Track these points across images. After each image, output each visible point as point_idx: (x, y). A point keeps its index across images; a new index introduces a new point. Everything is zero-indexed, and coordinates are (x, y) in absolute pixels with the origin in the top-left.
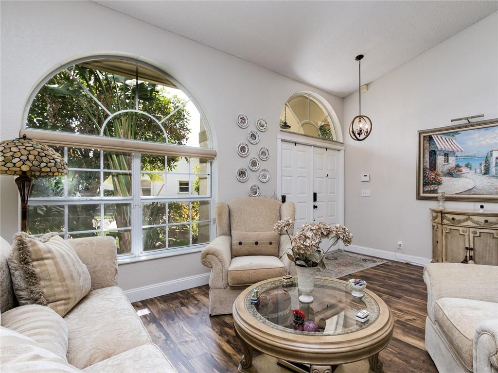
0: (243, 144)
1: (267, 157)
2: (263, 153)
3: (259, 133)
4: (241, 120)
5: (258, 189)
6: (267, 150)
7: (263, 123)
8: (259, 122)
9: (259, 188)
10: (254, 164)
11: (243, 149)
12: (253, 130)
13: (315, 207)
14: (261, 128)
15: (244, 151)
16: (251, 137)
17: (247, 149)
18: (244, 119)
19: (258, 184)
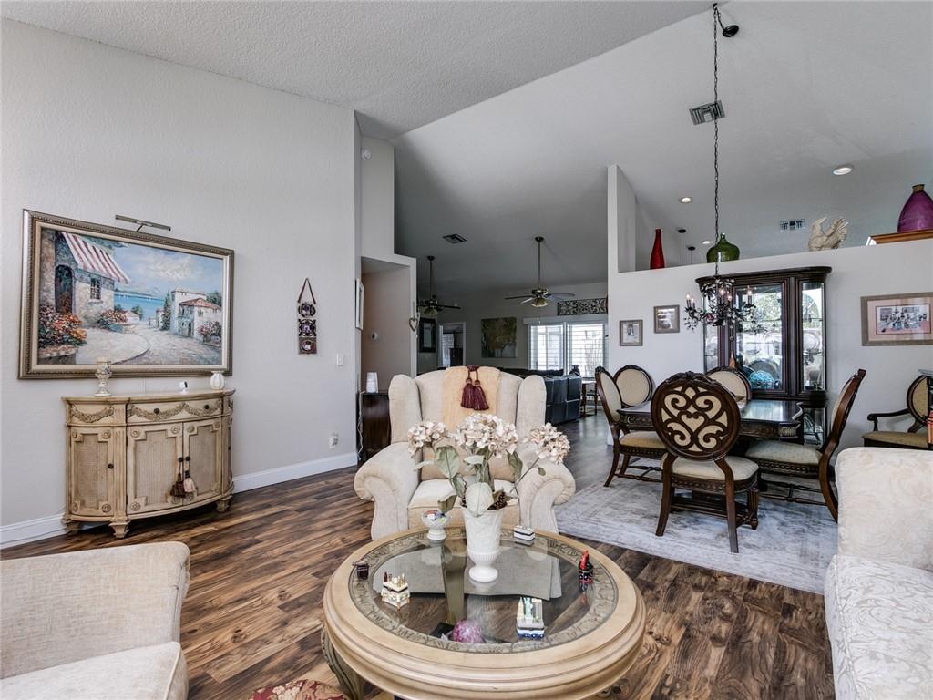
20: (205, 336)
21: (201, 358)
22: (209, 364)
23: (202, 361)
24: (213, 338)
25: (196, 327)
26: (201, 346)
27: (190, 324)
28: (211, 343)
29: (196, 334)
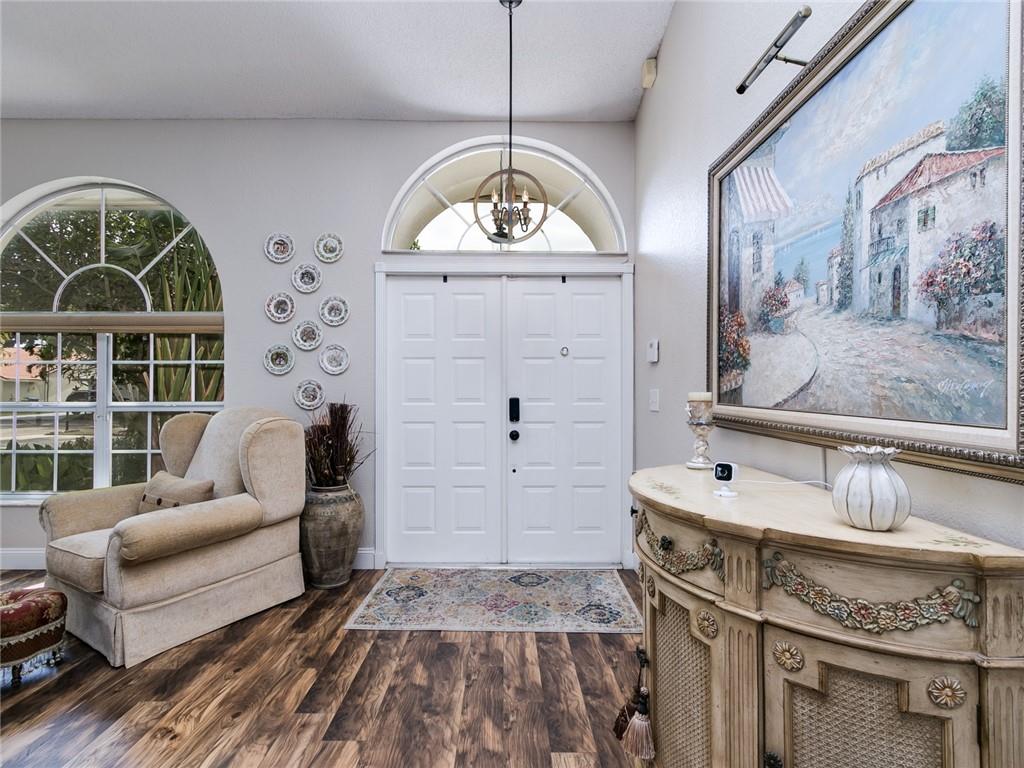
0: (279, 296)
1: (343, 318)
2: (332, 309)
3: (320, 268)
4: (276, 246)
5: (317, 390)
6: (344, 303)
7: (333, 243)
8: (323, 243)
9: (320, 388)
10: (309, 335)
11: (281, 306)
12: (305, 263)
13: (514, 436)
14: (330, 255)
15: (284, 311)
16: (303, 278)
17: (290, 306)
18: (285, 243)
19: (319, 378)
20: (942, 303)
21: (930, 395)
22: (958, 420)
23: (933, 410)
24: (972, 303)
25: (914, 275)
26: (930, 346)
27: (897, 270)
28: (963, 328)
29: (915, 303)
